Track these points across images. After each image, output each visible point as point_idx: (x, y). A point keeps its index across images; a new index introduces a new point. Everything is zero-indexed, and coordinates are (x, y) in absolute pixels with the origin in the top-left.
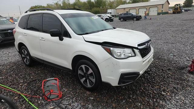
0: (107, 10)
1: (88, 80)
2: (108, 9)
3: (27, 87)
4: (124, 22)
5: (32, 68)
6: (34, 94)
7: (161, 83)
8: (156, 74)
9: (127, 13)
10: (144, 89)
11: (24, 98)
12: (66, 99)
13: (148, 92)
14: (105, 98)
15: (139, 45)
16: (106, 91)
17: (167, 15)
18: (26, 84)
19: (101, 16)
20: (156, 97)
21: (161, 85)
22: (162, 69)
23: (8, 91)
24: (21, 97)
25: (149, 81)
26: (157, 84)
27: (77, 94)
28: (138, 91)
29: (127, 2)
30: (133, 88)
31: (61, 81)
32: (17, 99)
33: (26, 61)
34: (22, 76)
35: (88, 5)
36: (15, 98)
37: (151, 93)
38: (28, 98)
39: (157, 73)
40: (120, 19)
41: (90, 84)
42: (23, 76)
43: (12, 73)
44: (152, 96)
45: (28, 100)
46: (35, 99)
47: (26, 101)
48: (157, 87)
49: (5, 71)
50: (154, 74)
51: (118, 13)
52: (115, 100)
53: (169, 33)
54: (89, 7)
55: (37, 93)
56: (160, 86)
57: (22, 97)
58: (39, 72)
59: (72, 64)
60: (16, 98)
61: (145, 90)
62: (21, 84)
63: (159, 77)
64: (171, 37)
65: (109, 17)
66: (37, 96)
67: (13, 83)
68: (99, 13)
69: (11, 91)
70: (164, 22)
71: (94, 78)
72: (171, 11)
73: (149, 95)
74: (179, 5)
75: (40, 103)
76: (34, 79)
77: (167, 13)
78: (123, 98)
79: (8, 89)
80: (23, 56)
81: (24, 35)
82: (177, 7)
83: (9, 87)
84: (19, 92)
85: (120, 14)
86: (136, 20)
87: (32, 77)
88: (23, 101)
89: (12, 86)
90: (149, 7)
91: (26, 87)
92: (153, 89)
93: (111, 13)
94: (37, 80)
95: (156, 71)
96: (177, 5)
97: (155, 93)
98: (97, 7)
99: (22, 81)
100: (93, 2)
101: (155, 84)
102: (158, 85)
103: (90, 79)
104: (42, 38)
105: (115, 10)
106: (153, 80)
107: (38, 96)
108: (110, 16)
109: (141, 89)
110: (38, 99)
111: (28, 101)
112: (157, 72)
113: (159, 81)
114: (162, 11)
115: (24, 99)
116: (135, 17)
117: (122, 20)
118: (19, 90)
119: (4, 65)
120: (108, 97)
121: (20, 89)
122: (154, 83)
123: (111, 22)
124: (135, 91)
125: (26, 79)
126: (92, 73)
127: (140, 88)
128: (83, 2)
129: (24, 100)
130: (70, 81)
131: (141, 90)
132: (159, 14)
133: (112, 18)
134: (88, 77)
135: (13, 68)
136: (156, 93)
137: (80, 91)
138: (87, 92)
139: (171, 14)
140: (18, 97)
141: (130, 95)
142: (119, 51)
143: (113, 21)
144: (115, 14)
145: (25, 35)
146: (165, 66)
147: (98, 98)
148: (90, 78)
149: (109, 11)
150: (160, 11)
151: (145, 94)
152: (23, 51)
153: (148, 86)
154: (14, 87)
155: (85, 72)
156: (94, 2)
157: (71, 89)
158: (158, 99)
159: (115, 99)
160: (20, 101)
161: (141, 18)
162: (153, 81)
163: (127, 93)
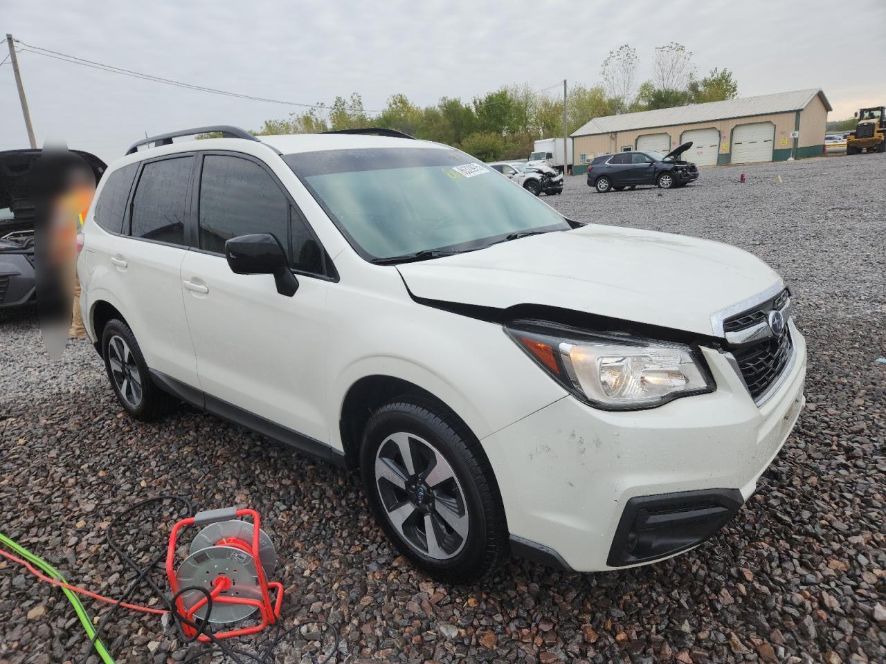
0: (531, 140)
1: (427, 520)
2: (538, 138)
3: (106, 546)
4: (614, 197)
5: (154, 430)
6: (137, 589)
7: (854, 540)
8: (814, 480)
9: (627, 155)
10: (757, 575)
11: (75, 614)
12: (304, 629)
13: (785, 602)
14: (525, 631)
15: (732, 324)
16: (535, 587)
17: (818, 159)
18: (104, 525)
19: (505, 170)
20: (838, 635)
21: (859, 552)
22: (849, 451)
23: (10, 561)
24: (60, 606)
25: (780, 520)
26: (836, 546)
27: (366, 600)
28: (724, 591)
29: (627, 102)
30: (690, 569)
31: (290, 509)
32: (41, 619)
33: (129, 392)
34: (95, 472)
35: (447, 123)
36: (32, 614)
37: (802, 605)
38: (97, 612)
39: (820, 474)
40: (593, 182)
41: (440, 544)
42: (101, 474)
43: (53, 453)
44: (812, 631)
45: (96, 626)
46: (135, 625)
47: (84, 638)
48: (835, 563)
49: (22, 441)
50: (804, 479)
51: (583, 157)
52: (591, 653)
53: (845, 245)
54: (452, 132)
55: (149, 586)
56: (850, 558)
57: (68, 605)
58: (186, 450)
59: (341, 423)
60: (39, 611)
61: (765, 589)
62: (80, 524)
63: (836, 494)
64: (862, 268)
65: (540, 172)
66: (146, 601)
67: (43, 515)
68: (496, 158)
69: (21, 567)
70: (810, 193)
71: (461, 513)
72: (840, 142)
73: (797, 621)
74: (877, 113)
75: (158, 652)
76: (151, 496)
77: (819, 151)
78: (634, 636)
79: (10, 550)
80: (115, 367)
81: (115, 265)
82: (869, 124)
83: (16, 539)
84: (57, 577)
85: (591, 157)
86: (671, 187)
87: (143, 484)
88: (67, 634)
89: (34, 530)
90: (733, 124)
91: (105, 542)
92: (810, 578)
93: (549, 156)
94: (166, 502)
95: (810, 457)
96: (866, 115)
97: (830, 611)
98: (485, 128)
99: (90, 507)
100: (468, 110)
101: (820, 541)
102: (839, 554)
103: (438, 515)
104: (196, 280)
105: (569, 141)
106: (806, 515)
107: (153, 601)
108: (546, 169)
109: (741, 578)
110: (151, 624)
111: (91, 634)
112: (822, 468)
113: (839, 525)
114: (796, 140)
115: (73, 620)
116: (664, 172)
117: (603, 184)
118: (65, 561)
119: (26, 409)
120: (545, 627)
121: (68, 553)
122: (815, 536)
123: (551, 198)
124: (703, 592)
125: (114, 495)
126: (452, 479)
127: (733, 571)
128: (423, 108)
129: (74, 626)
130: (333, 509)
131: (742, 588)
132: (779, 155)
133: (555, 179)
134: (428, 499)
135: (64, 426)
136: (836, 606)
137: (386, 576)
138: (423, 585)
139: (836, 153)
140: (49, 608)
141: (681, 622)
142: (610, 362)
143: (559, 191)
144: (570, 162)
145: (122, 264)
146: (862, 430)
147: (489, 635)
148: (439, 508)
149: (541, 146)
150: (784, 143)
151: (767, 610)
152: (112, 342)
153: (781, 560)
154: (43, 539)
155: (412, 472)
156: (474, 110)
157: (337, 565)
158: (855, 656)
159: (585, 643)
160: (52, 636)
161: (695, 176)
162: (802, 522)
163: (658, 604)
